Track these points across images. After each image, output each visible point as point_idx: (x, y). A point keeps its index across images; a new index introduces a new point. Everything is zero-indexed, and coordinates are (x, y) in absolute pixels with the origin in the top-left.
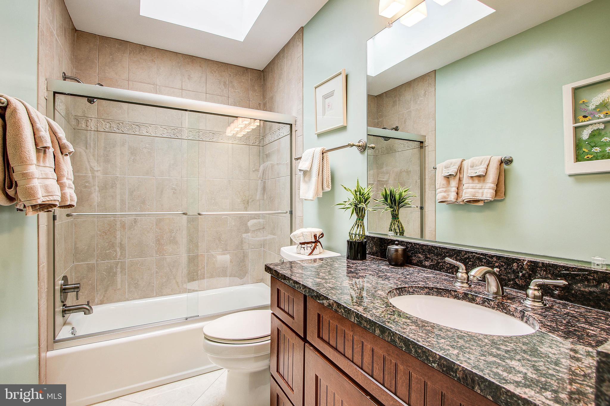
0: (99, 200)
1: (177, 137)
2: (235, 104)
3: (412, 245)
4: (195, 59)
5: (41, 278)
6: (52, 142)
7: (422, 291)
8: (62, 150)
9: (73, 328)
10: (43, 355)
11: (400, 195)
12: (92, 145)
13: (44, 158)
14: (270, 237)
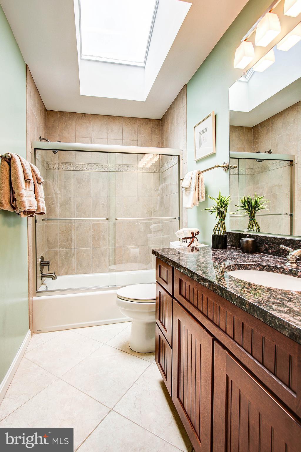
0: (60, 212)
1: (104, 171)
2: (142, 145)
3: (260, 237)
4: (115, 118)
5: (29, 255)
6: (33, 177)
7: (257, 268)
8: (38, 181)
9: (46, 287)
10: (31, 298)
11: (256, 201)
12: (57, 179)
13: (29, 186)
14: (166, 236)
